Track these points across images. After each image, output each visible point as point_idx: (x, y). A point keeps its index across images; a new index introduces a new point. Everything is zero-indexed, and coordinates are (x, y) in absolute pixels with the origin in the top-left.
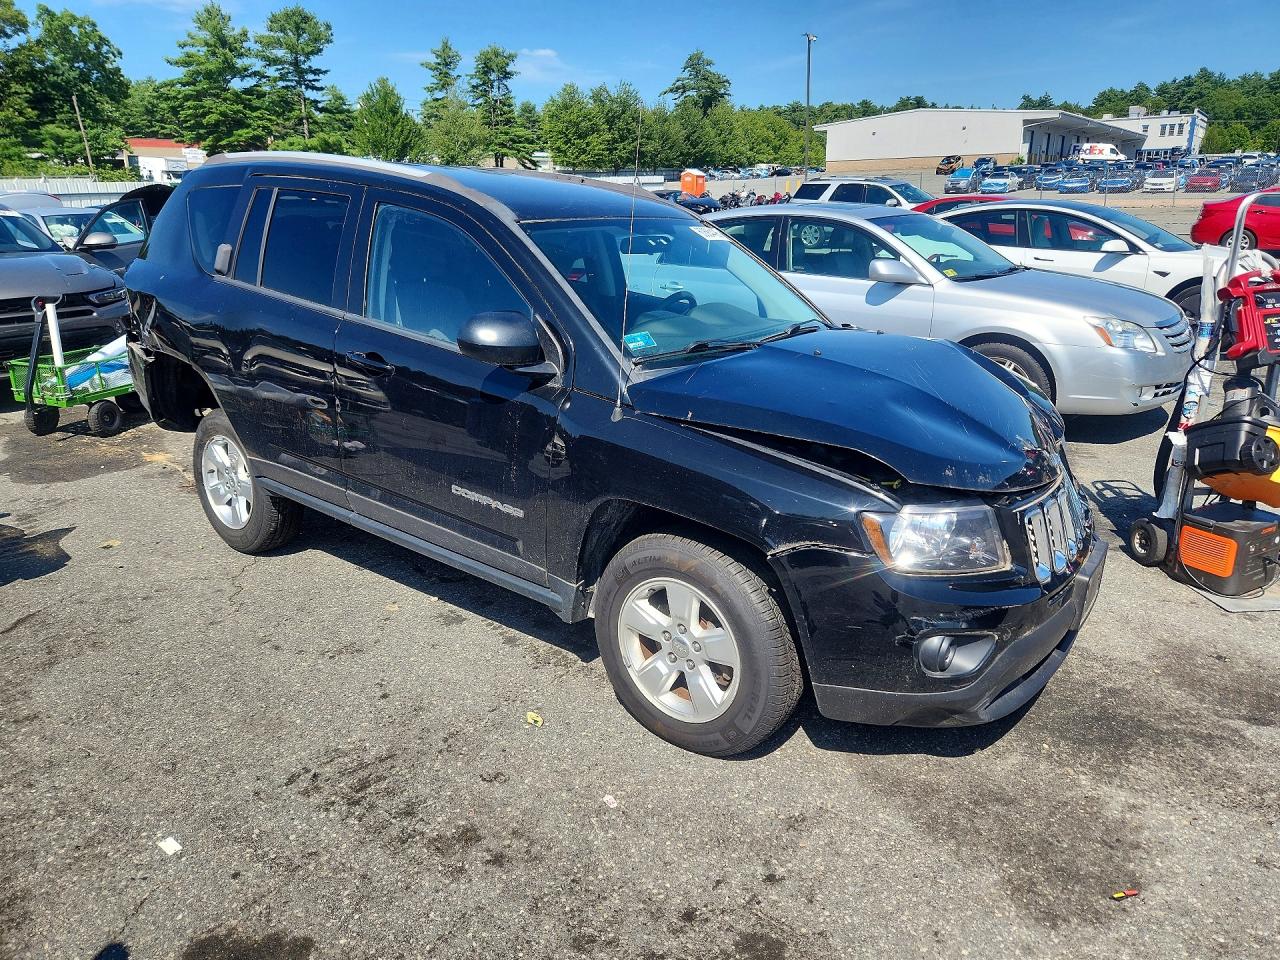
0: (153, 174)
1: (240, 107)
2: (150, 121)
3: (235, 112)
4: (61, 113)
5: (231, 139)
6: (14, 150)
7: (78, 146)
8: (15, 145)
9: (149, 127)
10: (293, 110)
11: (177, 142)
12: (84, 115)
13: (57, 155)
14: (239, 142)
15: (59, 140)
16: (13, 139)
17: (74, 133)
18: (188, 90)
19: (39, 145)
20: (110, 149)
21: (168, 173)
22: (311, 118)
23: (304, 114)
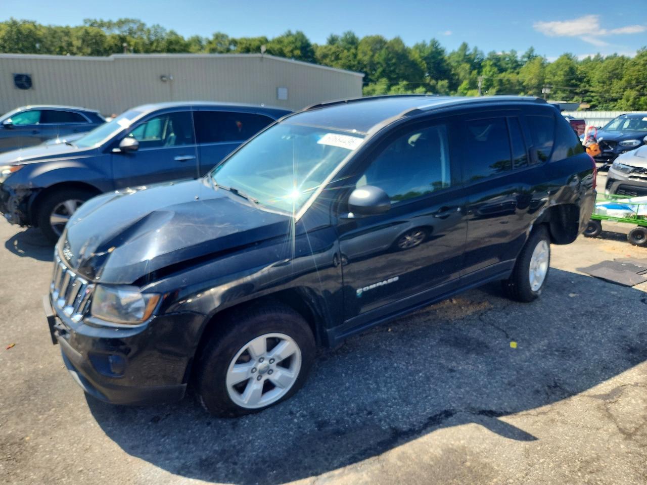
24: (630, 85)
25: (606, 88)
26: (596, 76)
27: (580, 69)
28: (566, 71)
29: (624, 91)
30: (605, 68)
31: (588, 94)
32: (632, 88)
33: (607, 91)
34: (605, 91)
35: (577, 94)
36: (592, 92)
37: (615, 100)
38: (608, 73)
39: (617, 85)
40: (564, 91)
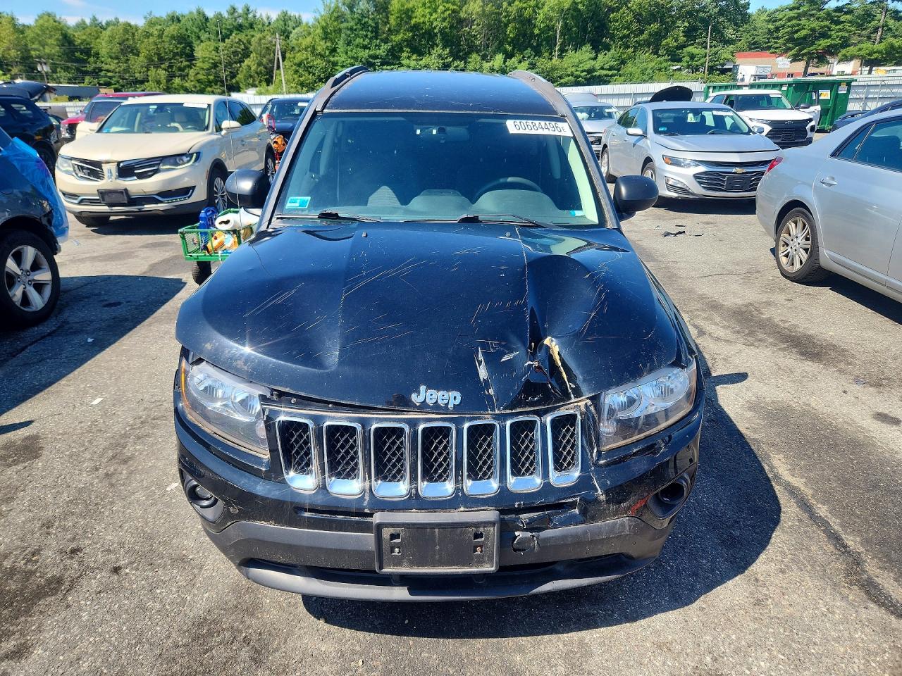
0: (745, 77)
1: (827, 23)
2: (768, 39)
3: (822, 28)
4: (700, 38)
5: (811, 48)
6: (665, 64)
7: (702, 60)
8: (667, 61)
9: (766, 43)
10: (873, 20)
11: (771, 53)
12: (713, 39)
13: (688, 67)
14: (817, 50)
15: (692, 57)
16: (666, 57)
17: (703, 51)
18: (792, 14)
19: (680, 60)
20: (721, 61)
21: (755, 76)
22: (887, 26)
23: (881, 24)
24: (152, 63)
25: (124, 66)
26: (103, 47)
27: (79, 38)
28: (57, 39)
29: (148, 70)
30: (112, 37)
31: (102, 73)
32: (157, 67)
33: (126, 71)
34: (124, 70)
35: (86, 73)
36: (108, 71)
37: (142, 82)
38: (118, 45)
39: (137, 63)
40: (67, 69)
